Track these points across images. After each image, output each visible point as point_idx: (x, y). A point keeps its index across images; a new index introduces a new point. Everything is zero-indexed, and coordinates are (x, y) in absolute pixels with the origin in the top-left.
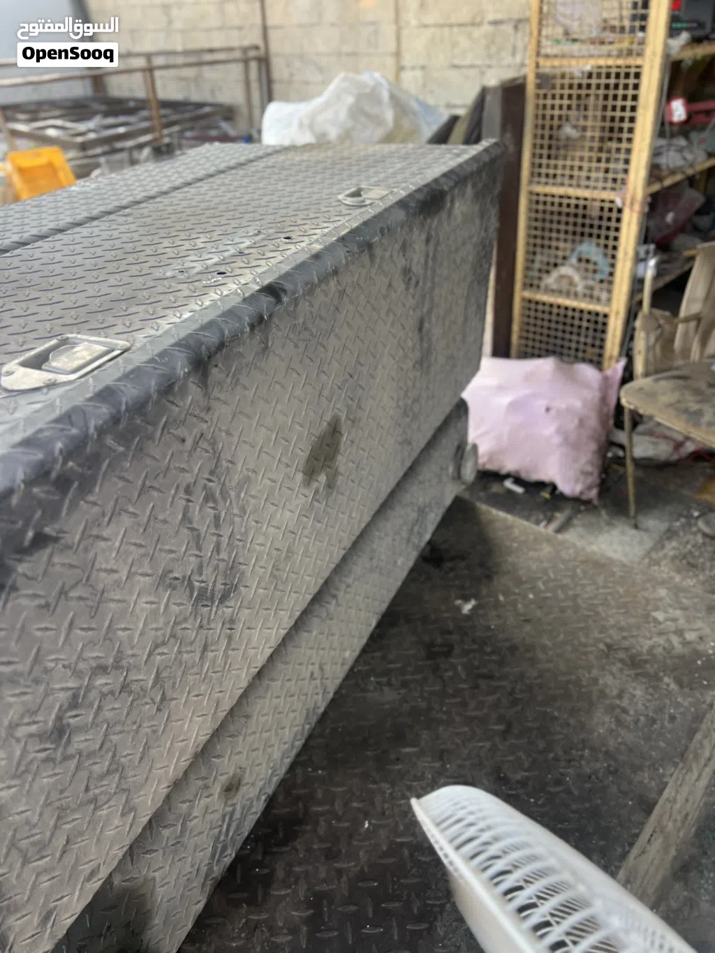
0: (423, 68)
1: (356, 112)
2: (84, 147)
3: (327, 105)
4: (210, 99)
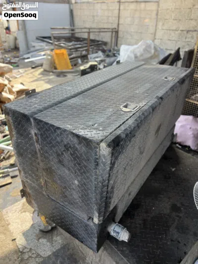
0: (161, 39)
1: (145, 50)
2: (71, 49)
3: (138, 48)
4: (101, 40)
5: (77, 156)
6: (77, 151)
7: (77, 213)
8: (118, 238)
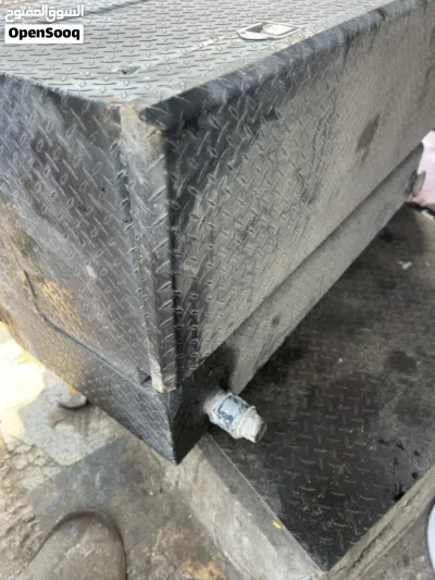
5: (71, 179)
6: (66, 158)
7: (115, 363)
8: (230, 431)
